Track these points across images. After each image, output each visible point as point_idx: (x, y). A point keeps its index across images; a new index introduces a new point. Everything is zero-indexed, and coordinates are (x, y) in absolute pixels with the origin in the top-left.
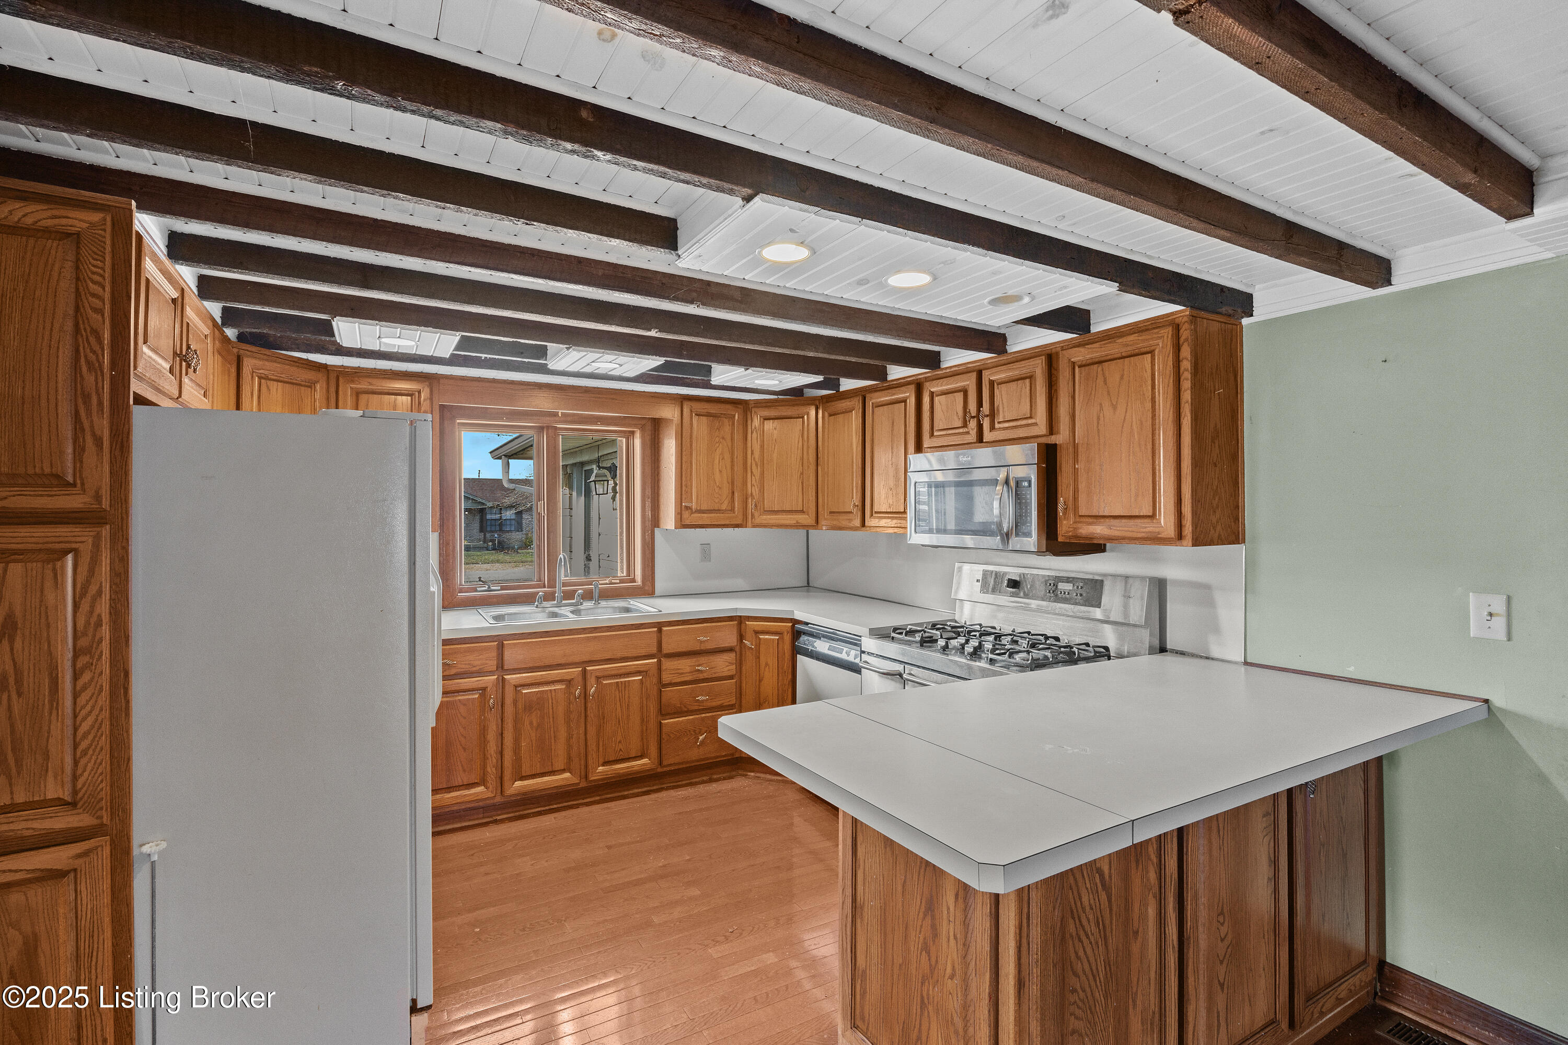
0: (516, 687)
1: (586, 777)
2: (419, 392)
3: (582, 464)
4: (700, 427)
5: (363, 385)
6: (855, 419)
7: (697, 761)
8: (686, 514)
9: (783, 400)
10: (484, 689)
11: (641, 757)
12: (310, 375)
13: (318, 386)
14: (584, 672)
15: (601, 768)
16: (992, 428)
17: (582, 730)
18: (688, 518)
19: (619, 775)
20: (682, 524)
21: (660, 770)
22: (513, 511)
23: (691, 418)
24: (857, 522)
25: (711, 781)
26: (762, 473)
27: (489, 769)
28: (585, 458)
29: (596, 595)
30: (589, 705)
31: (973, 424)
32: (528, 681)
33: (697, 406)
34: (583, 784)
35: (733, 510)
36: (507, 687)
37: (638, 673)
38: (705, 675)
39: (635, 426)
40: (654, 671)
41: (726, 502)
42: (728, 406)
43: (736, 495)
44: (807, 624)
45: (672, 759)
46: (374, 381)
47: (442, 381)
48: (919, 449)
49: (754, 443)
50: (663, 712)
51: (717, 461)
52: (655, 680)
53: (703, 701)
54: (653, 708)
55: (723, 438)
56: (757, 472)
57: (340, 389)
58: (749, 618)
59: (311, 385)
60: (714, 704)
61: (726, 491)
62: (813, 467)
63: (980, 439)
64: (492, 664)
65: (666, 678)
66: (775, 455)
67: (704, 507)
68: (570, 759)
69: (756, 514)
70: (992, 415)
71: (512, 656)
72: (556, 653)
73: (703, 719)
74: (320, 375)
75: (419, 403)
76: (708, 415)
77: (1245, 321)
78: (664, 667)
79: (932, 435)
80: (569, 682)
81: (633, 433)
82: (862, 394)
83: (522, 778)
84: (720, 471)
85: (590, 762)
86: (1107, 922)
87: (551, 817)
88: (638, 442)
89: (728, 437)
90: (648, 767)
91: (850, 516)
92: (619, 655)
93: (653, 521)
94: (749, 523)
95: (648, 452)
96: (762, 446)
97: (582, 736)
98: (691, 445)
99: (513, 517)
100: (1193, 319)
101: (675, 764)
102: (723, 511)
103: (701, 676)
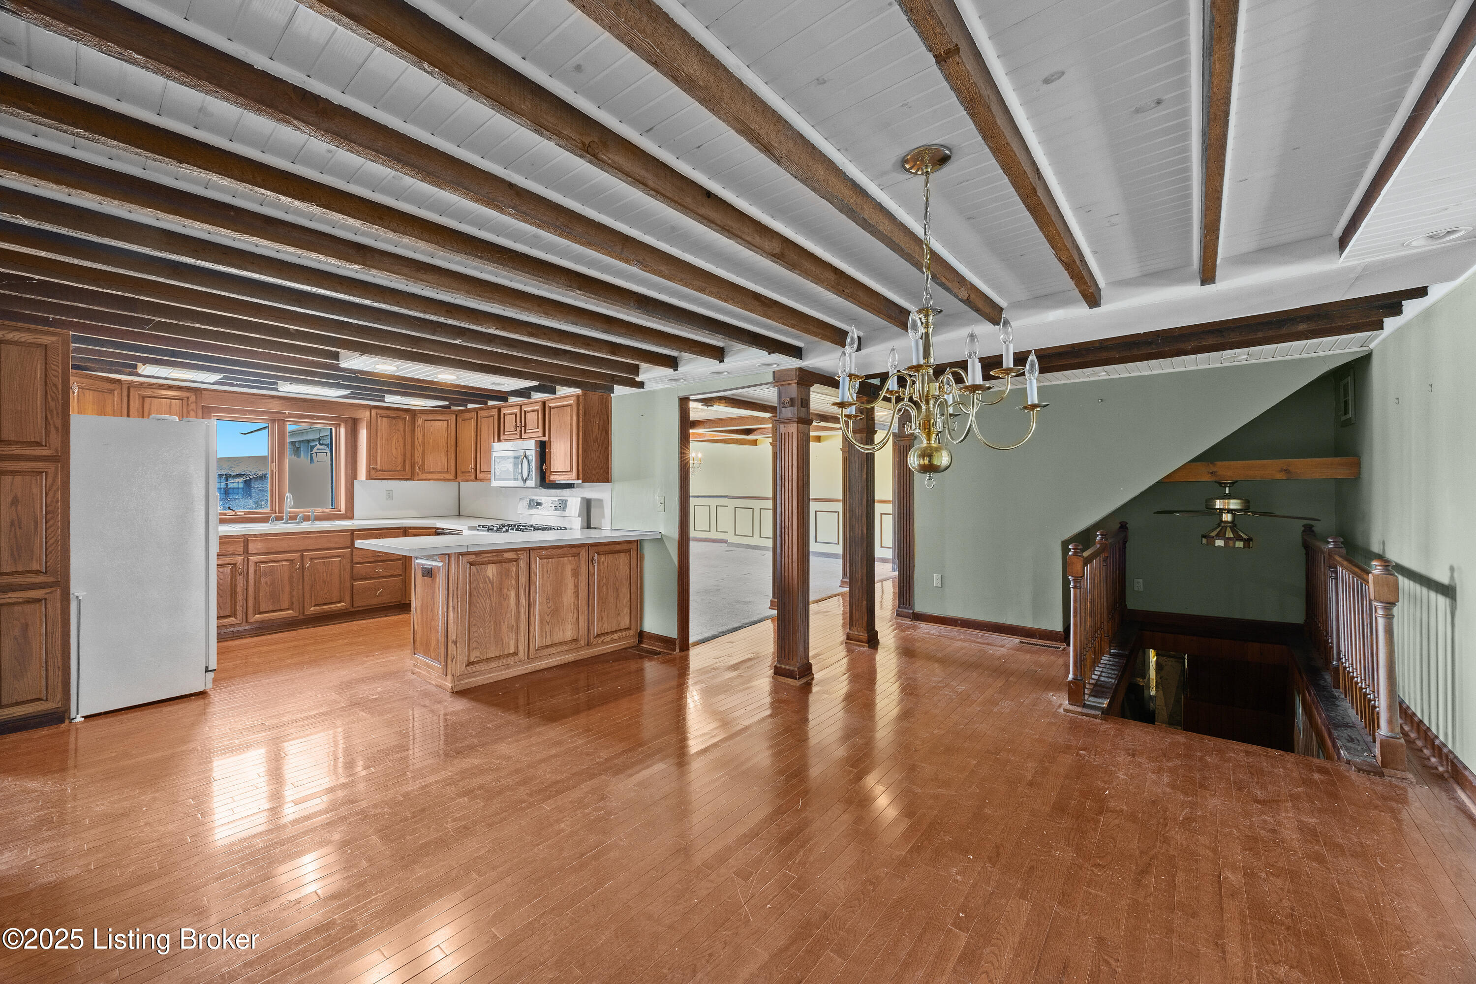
0: (256, 563)
1: (303, 613)
2: (188, 398)
3: (309, 441)
4: (384, 424)
5: (148, 392)
6: (473, 422)
7: (377, 605)
8: (373, 472)
9: (437, 411)
10: (235, 564)
11: (340, 602)
12: (111, 386)
13: (116, 393)
14: (302, 556)
15: (313, 608)
16: (525, 432)
17: (301, 587)
18: (374, 475)
19: (325, 612)
20: (370, 477)
21: (352, 610)
22: (241, 480)
23: (377, 418)
24: (473, 477)
25: (386, 616)
26: (423, 451)
27: (238, 608)
28: (310, 437)
29: (312, 518)
30: (305, 573)
31: (518, 429)
32: (265, 560)
33: (380, 412)
34: (301, 617)
35: (404, 470)
36: (250, 563)
37: (339, 556)
38: (382, 558)
39: (341, 421)
40: (349, 555)
41: (400, 466)
42: (401, 412)
43: (407, 462)
44: (443, 529)
45: (360, 603)
46: (156, 391)
47: (203, 392)
48: (499, 440)
49: (419, 432)
50: (354, 578)
51: (394, 443)
52: (349, 561)
53: (380, 572)
54: (348, 576)
55: (398, 430)
56: (420, 450)
57: (131, 394)
58: (410, 528)
59: (111, 391)
60: (388, 574)
61: (400, 459)
62: (453, 448)
63: (521, 438)
64: (241, 550)
65: (356, 559)
66: (431, 440)
67: (385, 468)
68: (292, 603)
69: (420, 473)
70: (525, 426)
71: (252, 548)
72: (284, 545)
73: (380, 582)
74: (117, 386)
75: (188, 404)
76: (388, 417)
77: (612, 395)
78: (354, 554)
79: (504, 434)
80: (292, 561)
81: (340, 425)
82: (476, 410)
83: (260, 613)
84: (396, 449)
85: (306, 604)
86: (491, 592)
87: (280, 634)
88: (342, 430)
89: (402, 429)
90: (343, 608)
91: (470, 474)
92: (326, 546)
93: (352, 476)
94: (416, 478)
95: (350, 436)
96: (423, 436)
97: (301, 591)
98: (377, 434)
99: (241, 486)
100: (584, 395)
101: (362, 606)
102: (398, 471)
103: (379, 559)
